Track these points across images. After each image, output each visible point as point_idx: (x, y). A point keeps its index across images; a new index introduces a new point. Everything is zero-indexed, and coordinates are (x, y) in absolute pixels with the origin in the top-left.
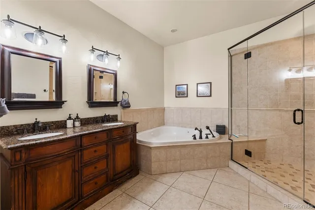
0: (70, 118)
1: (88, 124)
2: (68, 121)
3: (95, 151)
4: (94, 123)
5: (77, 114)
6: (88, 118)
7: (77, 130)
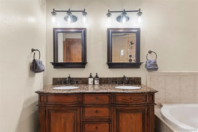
0: (91, 77)
1: (107, 83)
2: (89, 78)
3: (97, 111)
4: (112, 83)
5: (97, 74)
6: (107, 78)
7: (96, 87)
